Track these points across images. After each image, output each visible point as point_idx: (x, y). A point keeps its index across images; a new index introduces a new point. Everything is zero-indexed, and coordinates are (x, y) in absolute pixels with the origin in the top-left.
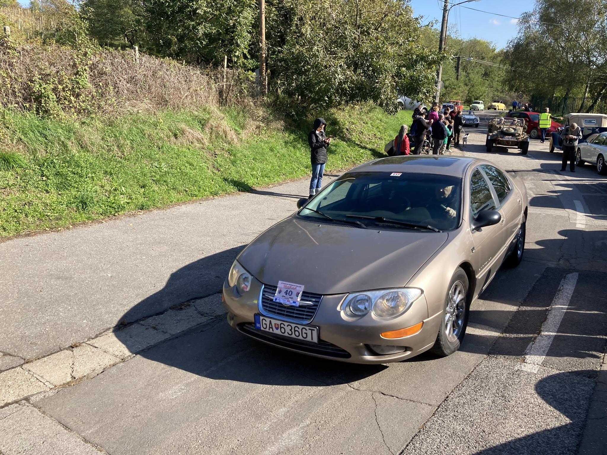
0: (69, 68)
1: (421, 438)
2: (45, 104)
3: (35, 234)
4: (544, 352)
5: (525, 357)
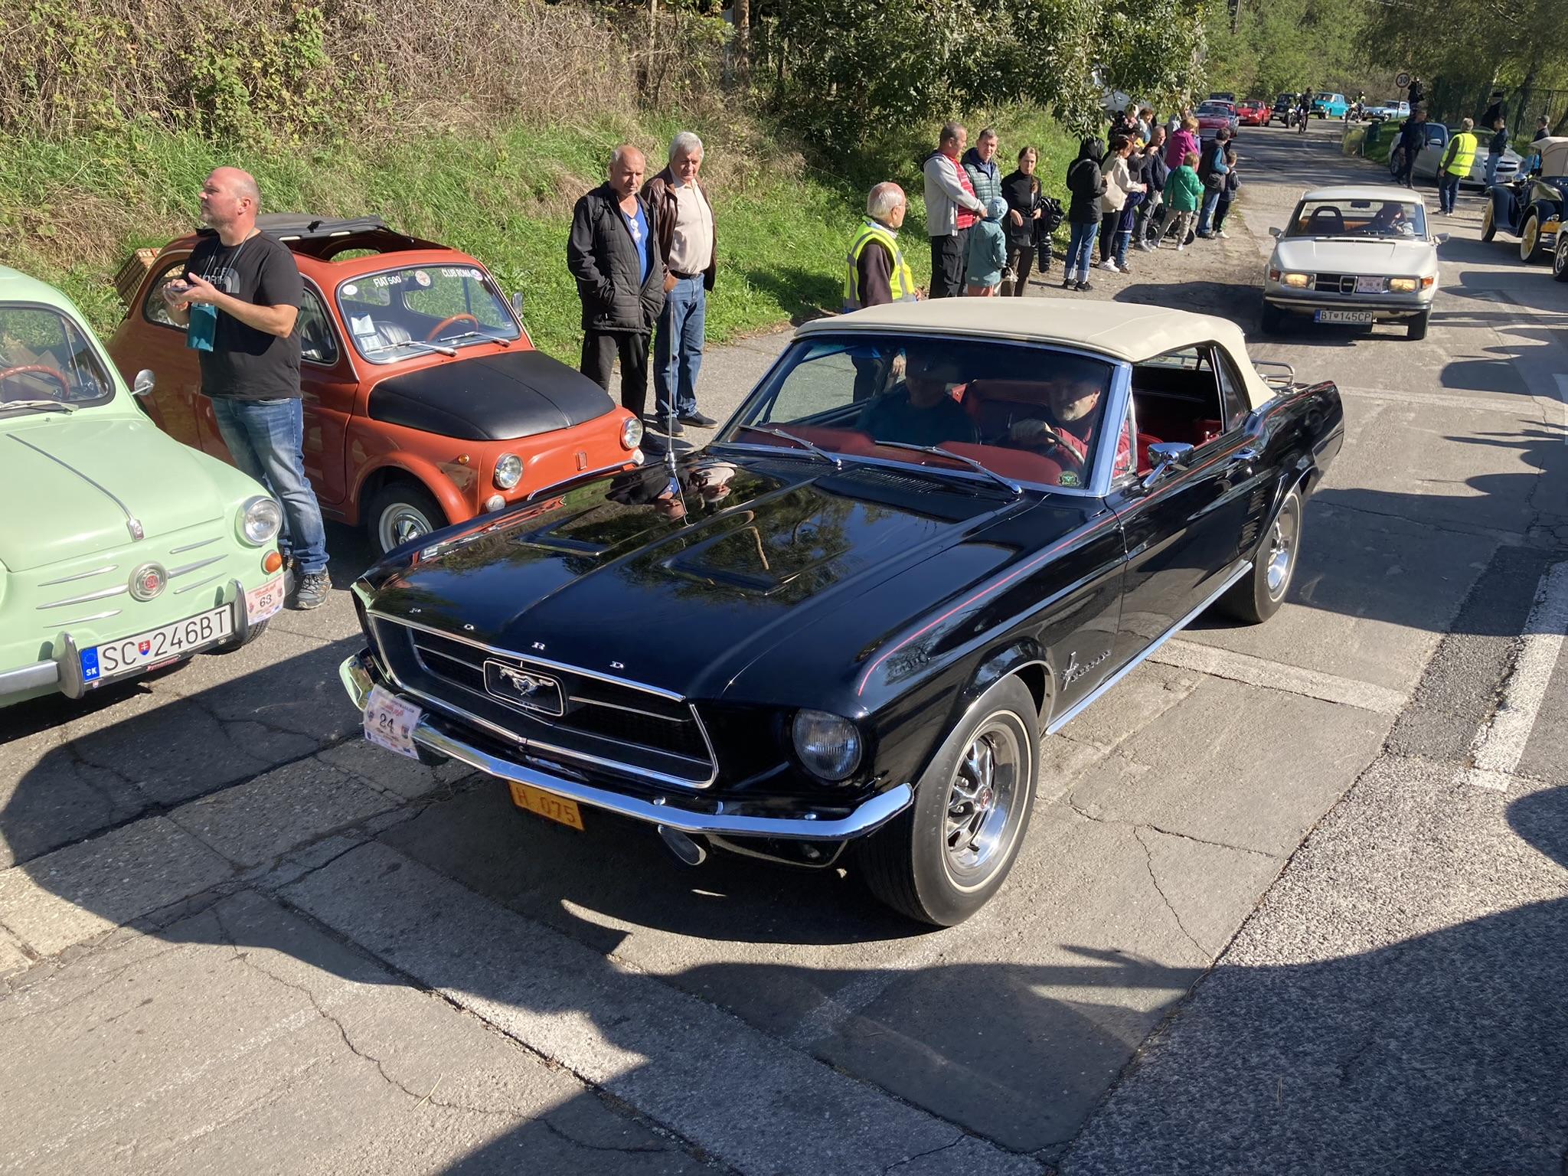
0: (274, 13)
1: (1263, 923)
2: (224, 109)
4: (1517, 745)
5: (1473, 756)
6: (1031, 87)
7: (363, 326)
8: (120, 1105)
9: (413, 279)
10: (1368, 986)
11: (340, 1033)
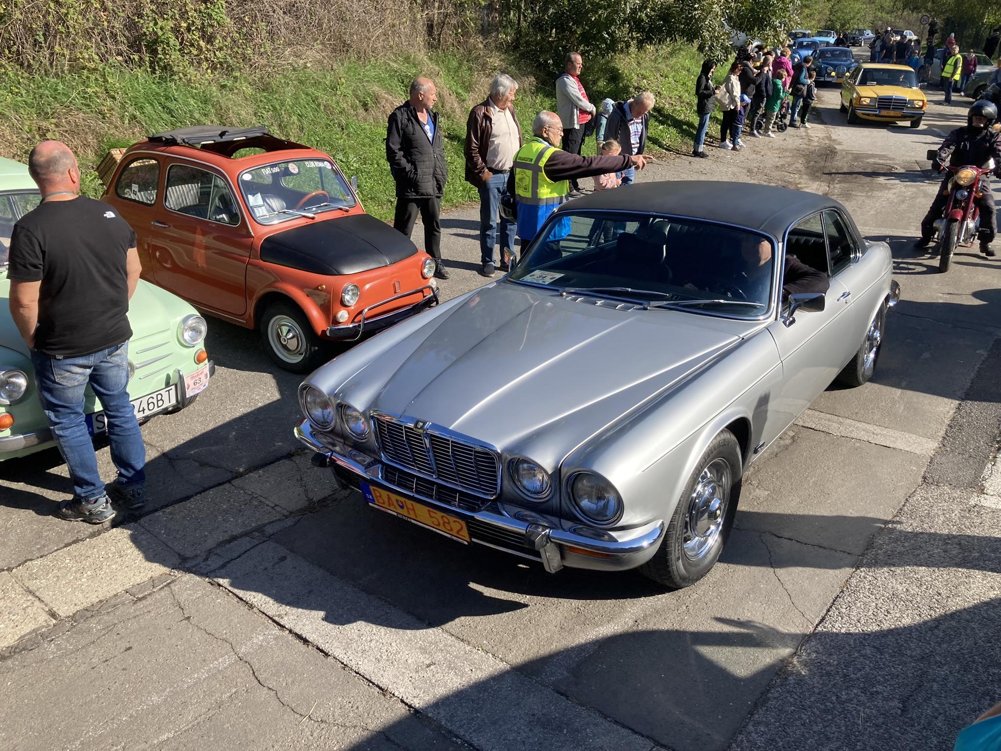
1: (846, 601)
2: (163, 54)
5: (982, 485)
6: (683, 31)
7: (255, 200)
8: (113, 719)
9: (287, 169)
10: (918, 646)
11: (251, 672)
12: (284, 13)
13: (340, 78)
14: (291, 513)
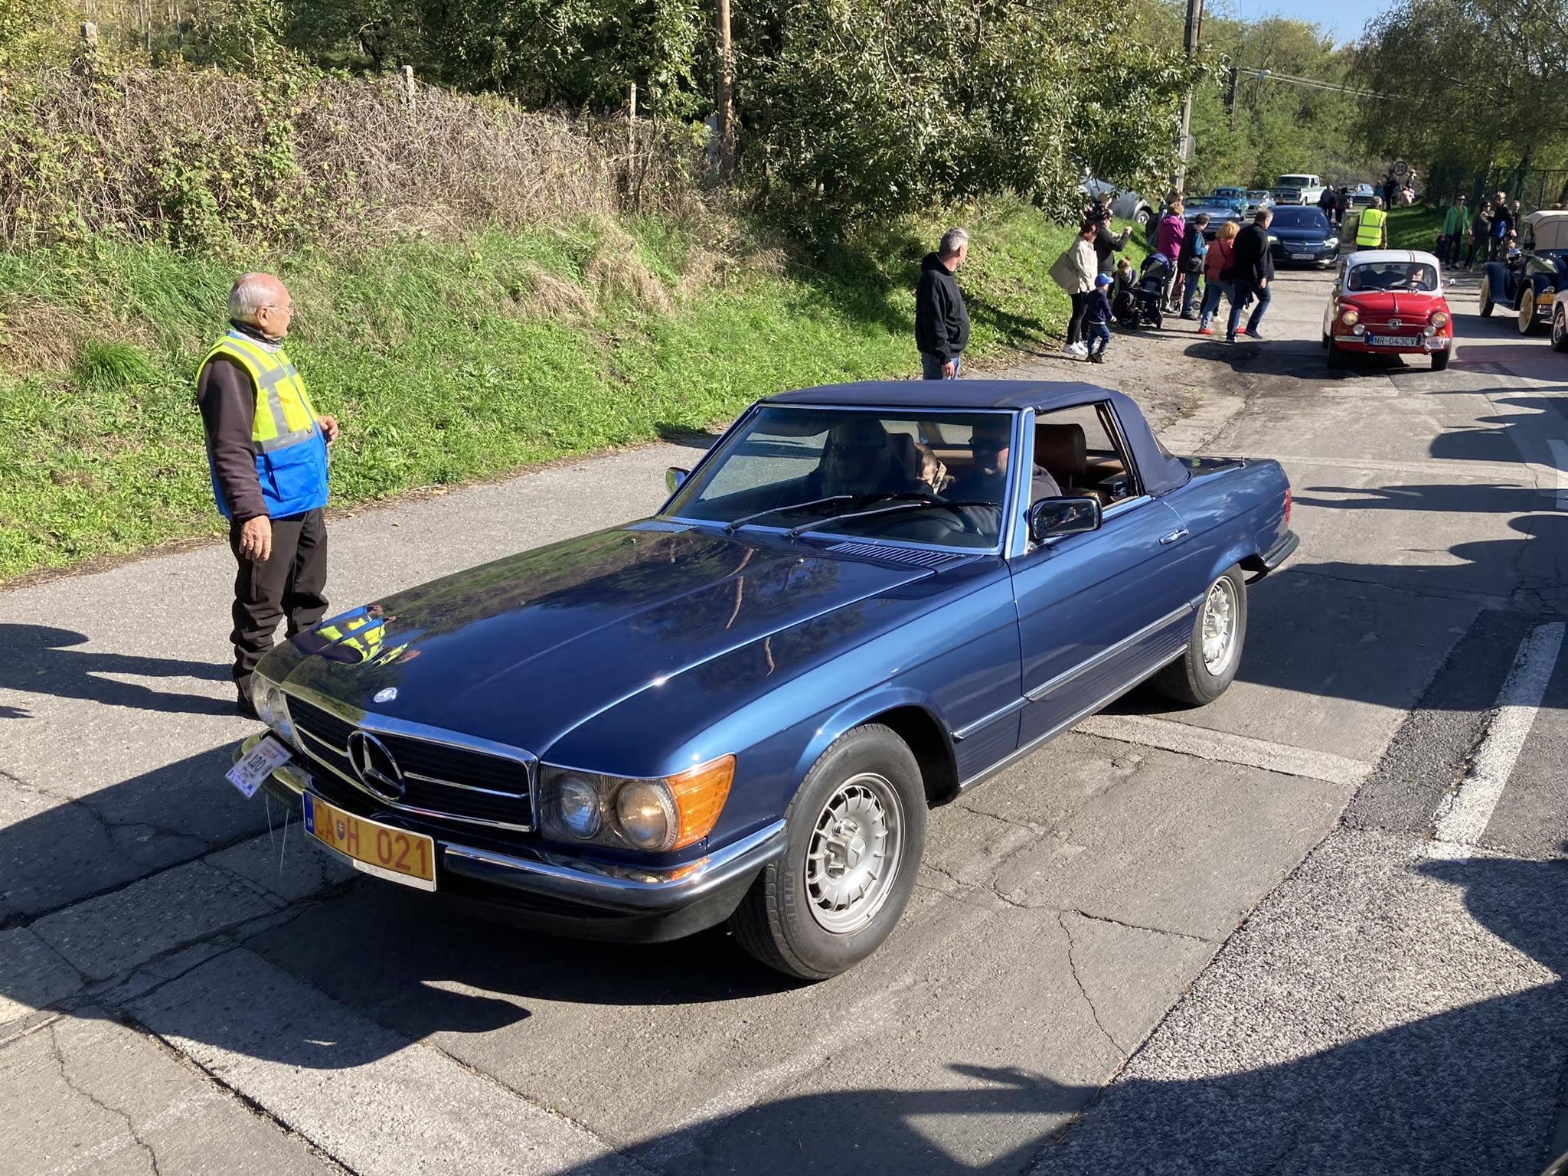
0: (245, 127)
1: (1186, 1015)
2: (191, 219)
3: (189, 548)
4: (1483, 814)
5: (1434, 827)
6: (1010, 177)
10: (1295, 1083)
11: (151, 1162)
12: (390, 160)
13: (473, 252)
14: (291, 904)
